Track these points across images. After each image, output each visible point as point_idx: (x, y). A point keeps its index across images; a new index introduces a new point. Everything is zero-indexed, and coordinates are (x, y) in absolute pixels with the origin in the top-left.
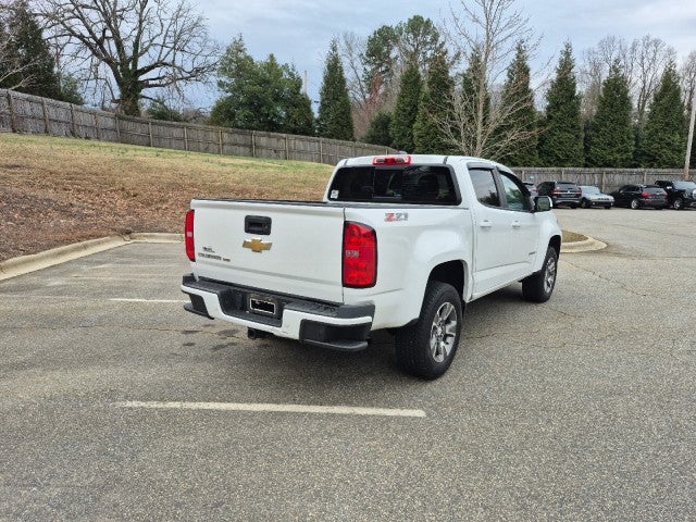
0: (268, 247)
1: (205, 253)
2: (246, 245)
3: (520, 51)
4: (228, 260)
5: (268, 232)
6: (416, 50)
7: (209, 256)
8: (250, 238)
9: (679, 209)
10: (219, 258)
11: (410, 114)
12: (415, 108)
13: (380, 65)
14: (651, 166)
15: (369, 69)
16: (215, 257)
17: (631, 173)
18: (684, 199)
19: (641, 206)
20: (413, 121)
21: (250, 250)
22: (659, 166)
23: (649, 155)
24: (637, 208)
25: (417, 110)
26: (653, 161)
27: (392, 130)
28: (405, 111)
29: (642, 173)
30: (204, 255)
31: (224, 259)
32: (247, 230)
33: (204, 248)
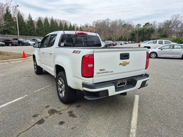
0: (128, 63)
2: (120, 64)
4: (112, 72)
5: (128, 58)
7: (103, 73)
8: (122, 61)
9: (22, 46)
10: (108, 72)
14: (9, 34)
16: (106, 72)
17: (5, 36)
18: (22, 43)
19: (12, 45)
21: (122, 66)
22: (11, 34)
23: (7, 31)
24: (12, 46)
26: (9, 33)
29: (8, 36)
30: (100, 73)
31: (110, 72)
32: (121, 59)
33: (101, 70)
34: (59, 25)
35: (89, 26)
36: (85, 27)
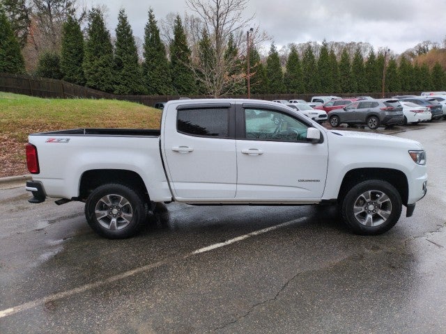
3: (151, 18)
11: (77, 55)
27: (62, 68)
34: (339, 59)
35: (430, 47)
36: (415, 52)
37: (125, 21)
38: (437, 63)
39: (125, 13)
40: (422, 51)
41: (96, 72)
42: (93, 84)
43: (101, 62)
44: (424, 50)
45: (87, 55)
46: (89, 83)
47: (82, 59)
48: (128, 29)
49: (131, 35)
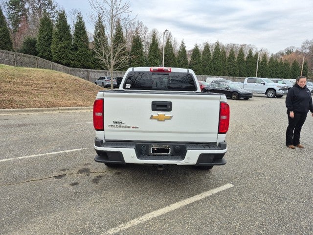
0: (170, 118)
1: (115, 125)
2: (152, 117)
3: (100, 19)
4: (137, 128)
5: (170, 110)
6: (40, 7)
7: (120, 127)
10: (129, 127)
11: (48, 40)
12: (50, 38)
13: (18, 11)
15: (12, 12)
16: (125, 127)
20: (50, 44)
21: (157, 120)
25: (51, 38)
27: (38, 48)
28: (44, 38)
30: (113, 126)
31: (133, 127)
32: (154, 109)
33: (115, 122)
34: (228, 55)
35: (294, 51)
36: (285, 53)
37: (81, 19)
38: (295, 61)
39: (82, 14)
40: (289, 52)
41: (59, 51)
42: (57, 59)
43: (63, 45)
44: (291, 52)
45: (54, 40)
46: (54, 59)
47: (51, 43)
48: (83, 25)
49: (84, 29)
